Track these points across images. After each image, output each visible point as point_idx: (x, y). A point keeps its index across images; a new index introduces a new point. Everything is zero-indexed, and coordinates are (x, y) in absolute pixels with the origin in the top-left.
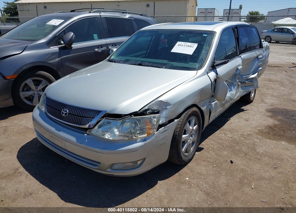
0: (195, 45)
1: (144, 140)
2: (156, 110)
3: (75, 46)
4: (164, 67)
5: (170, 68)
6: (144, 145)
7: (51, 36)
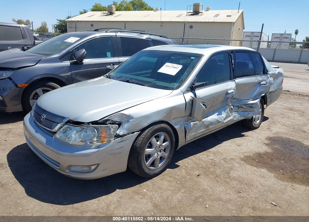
0: (180, 67)
1: (98, 147)
2: (118, 122)
3: (86, 61)
4: (146, 85)
5: (151, 87)
6: (97, 152)
7: (64, 52)
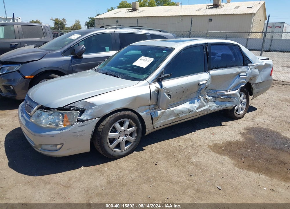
1: (62, 129)
2: (81, 108)
7: (66, 47)
